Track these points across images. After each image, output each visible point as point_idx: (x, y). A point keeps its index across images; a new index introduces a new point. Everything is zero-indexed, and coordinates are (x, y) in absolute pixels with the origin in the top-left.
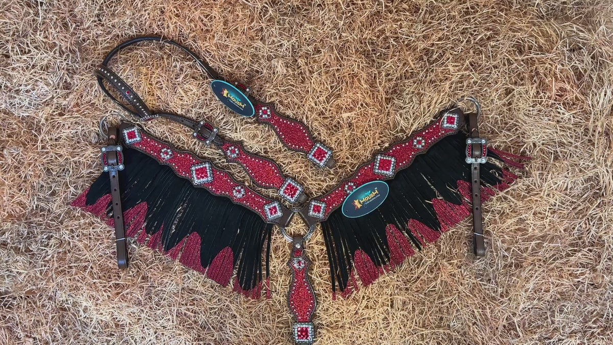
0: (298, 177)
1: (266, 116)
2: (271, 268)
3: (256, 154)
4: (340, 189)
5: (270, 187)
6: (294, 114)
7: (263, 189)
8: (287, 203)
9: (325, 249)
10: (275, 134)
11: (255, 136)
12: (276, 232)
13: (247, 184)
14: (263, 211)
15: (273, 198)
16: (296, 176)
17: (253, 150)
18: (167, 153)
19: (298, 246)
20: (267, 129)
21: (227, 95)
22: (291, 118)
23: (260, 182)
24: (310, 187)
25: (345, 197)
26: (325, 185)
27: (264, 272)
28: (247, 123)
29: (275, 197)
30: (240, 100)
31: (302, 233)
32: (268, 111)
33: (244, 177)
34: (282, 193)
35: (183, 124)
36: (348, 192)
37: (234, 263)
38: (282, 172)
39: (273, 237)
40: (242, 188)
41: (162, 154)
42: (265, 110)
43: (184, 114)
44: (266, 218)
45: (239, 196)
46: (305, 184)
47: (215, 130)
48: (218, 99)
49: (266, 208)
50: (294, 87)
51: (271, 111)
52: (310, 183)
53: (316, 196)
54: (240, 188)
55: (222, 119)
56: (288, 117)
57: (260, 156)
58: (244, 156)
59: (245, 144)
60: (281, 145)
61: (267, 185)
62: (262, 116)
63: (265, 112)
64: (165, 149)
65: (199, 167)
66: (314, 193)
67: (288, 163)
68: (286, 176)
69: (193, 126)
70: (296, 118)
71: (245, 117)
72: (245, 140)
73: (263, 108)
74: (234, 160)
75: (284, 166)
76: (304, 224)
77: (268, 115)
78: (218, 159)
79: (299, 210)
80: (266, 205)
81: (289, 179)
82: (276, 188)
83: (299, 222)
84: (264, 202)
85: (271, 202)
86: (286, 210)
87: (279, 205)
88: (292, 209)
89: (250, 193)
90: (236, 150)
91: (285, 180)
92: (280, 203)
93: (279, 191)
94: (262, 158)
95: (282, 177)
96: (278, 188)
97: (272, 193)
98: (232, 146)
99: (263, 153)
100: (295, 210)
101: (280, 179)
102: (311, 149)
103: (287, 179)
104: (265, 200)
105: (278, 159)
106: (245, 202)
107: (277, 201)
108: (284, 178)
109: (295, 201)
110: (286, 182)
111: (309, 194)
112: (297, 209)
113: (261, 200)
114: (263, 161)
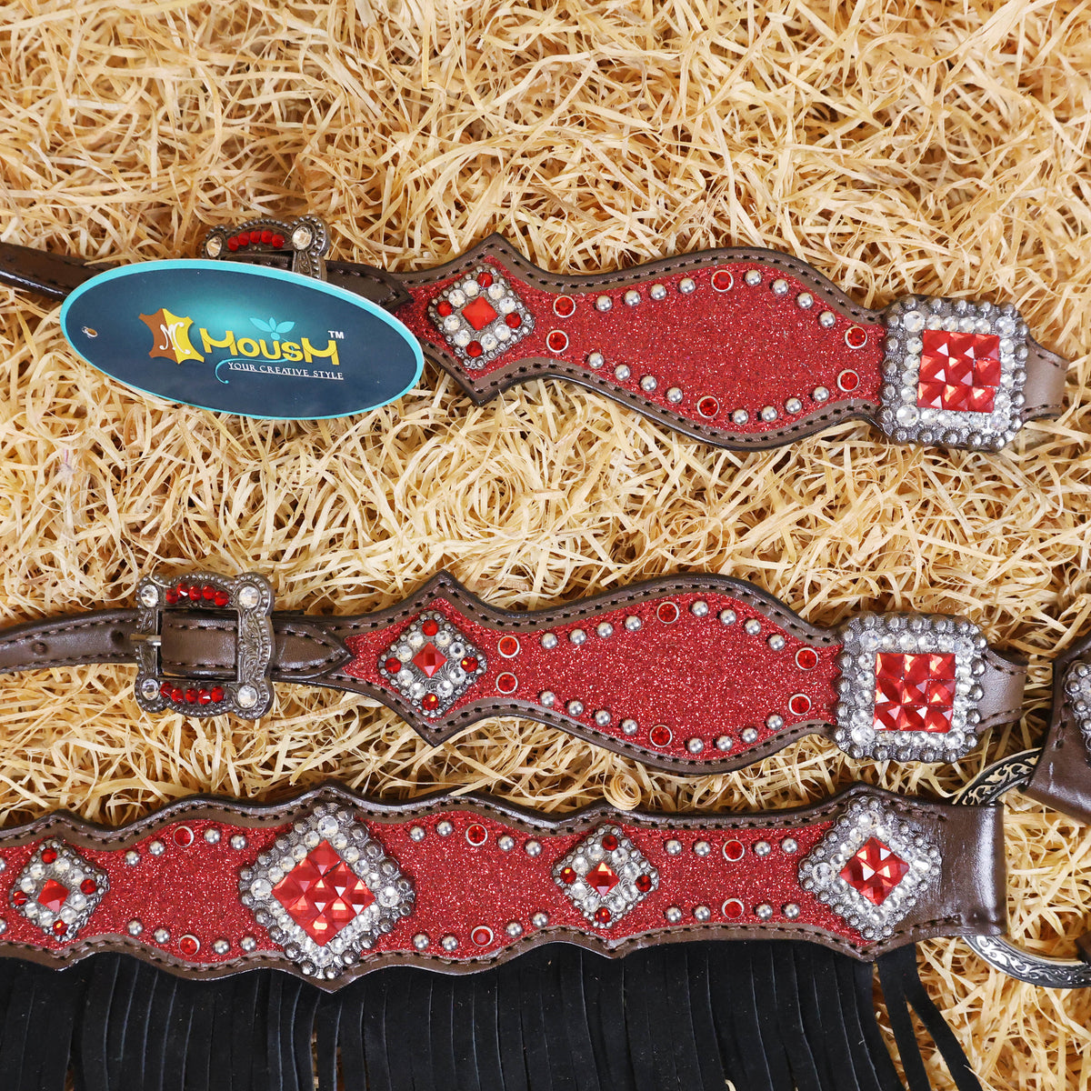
1: (503, 332)
3: (574, 593)
5: (769, 745)
6: (661, 226)
10: (611, 407)
11: (504, 493)
12: (946, 973)
13: (622, 803)
14: (815, 907)
15: (818, 794)
17: (538, 583)
18: (56, 892)
20: (547, 408)
21: (197, 343)
22: (654, 261)
23: (695, 745)
28: (409, 442)
29: (827, 778)
30: (288, 326)
32: (496, 291)
34: (864, 730)
35: (56, 662)
39: (953, 1013)
40: (610, 843)
41: (31, 909)
42: (473, 302)
43: (27, 603)
44: (855, 933)
45: (623, 899)
47: (247, 598)
48: (161, 404)
49: (824, 875)
50: (565, 50)
51: (513, 285)
53: (1069, 634)
54: (597, 852)
55: (256, 503)
56: (630, 261)
57: (598, 593)
58: (509, 647)
59: (472, 573)
60: (683, 453)
61: (749, 735)
62: (474, 348)
63: (479, 315)
64: (37, 871)
65: (289, 866)
68: (832, 621)
69: (118, 638)
70: (683, 240)
71: (377, 410)
72: (461, 548)
73: (456, 298)
74: (468, 707)
75: (779, 567)
77: (513, 320)
78: (364, 746)
79: (1021, 776)
80: (813, 858)
81: (859, 629)
82: (810, 726)
83: (1053, 836)
84: (790, 846)
85: (832, 826)
86: (940, 817)
87: (891, 817)
88: (973, 788)
89: (674, 847)
90: (443, 640)
91: (840, 649)
92: (883, 799)
93: (839, 736)
94: (621, 599)
95: (808, 641)
96: (823, 722)
97: (796, 767)
98: (406, 630)
99: (612, 566)
100: (990, 783)
101: (808, 660)
102: (881, 370)
103: (848, 636)
104: (786, 837)
105: (719, 548)
106: (674, 914)
107: (859, 794)
108: (825, 640)
109: (967, 735)
110: (853, 657)
111: (1014, 636)
112: (1002, 773)
113: (763, 848)
114: (640, 616)
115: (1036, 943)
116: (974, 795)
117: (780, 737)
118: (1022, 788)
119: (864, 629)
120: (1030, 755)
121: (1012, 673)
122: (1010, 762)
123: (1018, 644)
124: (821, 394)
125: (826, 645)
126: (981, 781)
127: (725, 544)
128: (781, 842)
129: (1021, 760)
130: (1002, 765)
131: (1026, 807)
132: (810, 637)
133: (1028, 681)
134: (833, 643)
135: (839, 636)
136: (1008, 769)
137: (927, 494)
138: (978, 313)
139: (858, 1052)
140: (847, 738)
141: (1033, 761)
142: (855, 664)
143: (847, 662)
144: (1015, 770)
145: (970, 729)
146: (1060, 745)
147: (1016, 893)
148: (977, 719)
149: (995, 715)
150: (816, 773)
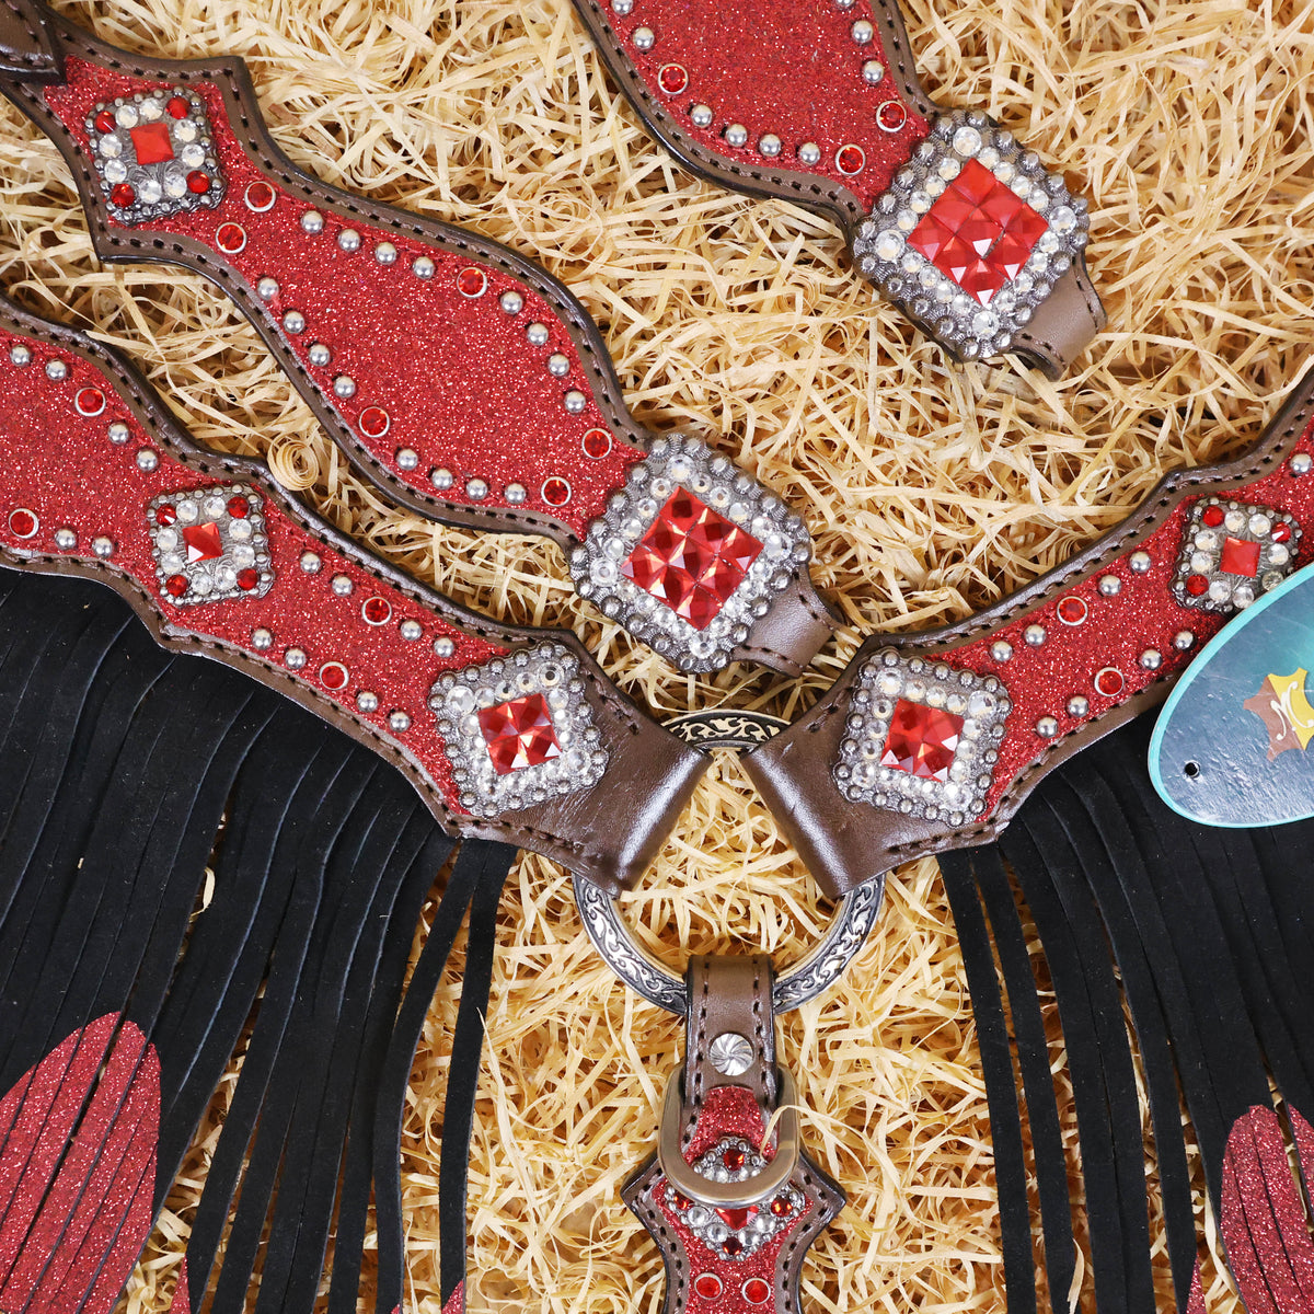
0: (760, 434)
2: (483, 1220)
3: (386, 197)
4: (1141, 561)
5: (496, 518)
7: (436, 531)
8: (648, 669)
9: (975, 1087)
12: (532, 910)
13: (284, 476)
14: (428, 734)
15: (518, 617)
16: (740, 427)
17: (351, 156)
19: (732, 1058)
23: (407, 459)
24: (863, 532)
25: (1185, 640)
26: (993, 516)
27: (423, 1244)
29: (540, 609)
31: (771, 934)
33: (267, 411)
34: (608, 569)
36: (1218, 592)
37: (172, 1148)
38: (619, 385)
39: (512, 953)
40: (238, 508)
44: (455, 791)
45: (213, 581)
46: (823, 503)
49: (461, 702)
52: (865, 493)
53: (906, 618)
54: (217, 506)
58: (261, 196)
59: (277, 91)
60: (616, 132)
61: (477, 488)
66: (894, 585)
67: (675, 299)
68: (657, 423)
72: (281, 51)
74: (167, 240)
75: (641, 322)
76: (790, 856)
79: (752, 739)
80: (461, 676)
81: (676, 448)
82: (553, 526)
83: (745, 832)
84: (444, 647)
85: (506, 654)
86: (634, 727)
87: (576, 687)
88: (691, 721)
89: (310, 562)
90: (185, 131)
91: (640, 459)
92: (582, 665)
93: (578, 556)
94: (430, 233)
95: (612, 426)
96: (571, 532)
97: (512, 572)
98: (147, 93)
99: (446, 194)
100: (713, 727)
101: (597, 445)
102: (895, 172)
103: (659, 447)
104: (446, 635)
105: (582, 256)
106: (262, 638)
107: (559, 642)
108: (632, 438)
109: (719, 650)
110: (650, 475)
111: (849, 592)
112: (732, 724)
113: (411, 630)
114: (437, 264)
115: (650, 936)
116: (687, 728)
117: (512, 516)
118: (743, 754)
119: (682, 451)
120: (774, 724)
121: (815, 616)
122: (750, 718)
123: (847, 601)
124: (810, 152)
125: (629, 442)
126: (705, 719)
127: (591, 257)
128: (437, 637)
129: (764, 723)
130: (739, 716)
131: (737, 784)
132: (616, 422)
133: (832, 653)
134: (639, 447)
135: (649, 442)
136: (743, 724)
137: (857, 363)
138: (1044, 184)
139: (373, 925)
140: (584, 565)
141: (774, 731)
142: (647, 482)
143: (639, 475)
144: (748, 729)
145: (727, 645)
146: (814, 729)
147: (665, 867)
148: (742, 636)
149: (766, 650)
150: (531, 594)
